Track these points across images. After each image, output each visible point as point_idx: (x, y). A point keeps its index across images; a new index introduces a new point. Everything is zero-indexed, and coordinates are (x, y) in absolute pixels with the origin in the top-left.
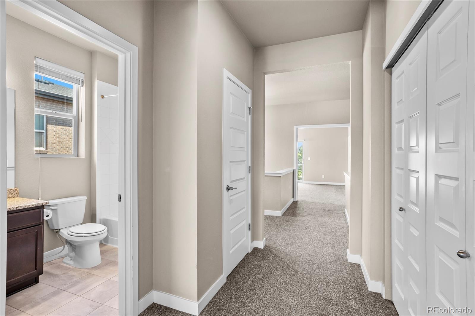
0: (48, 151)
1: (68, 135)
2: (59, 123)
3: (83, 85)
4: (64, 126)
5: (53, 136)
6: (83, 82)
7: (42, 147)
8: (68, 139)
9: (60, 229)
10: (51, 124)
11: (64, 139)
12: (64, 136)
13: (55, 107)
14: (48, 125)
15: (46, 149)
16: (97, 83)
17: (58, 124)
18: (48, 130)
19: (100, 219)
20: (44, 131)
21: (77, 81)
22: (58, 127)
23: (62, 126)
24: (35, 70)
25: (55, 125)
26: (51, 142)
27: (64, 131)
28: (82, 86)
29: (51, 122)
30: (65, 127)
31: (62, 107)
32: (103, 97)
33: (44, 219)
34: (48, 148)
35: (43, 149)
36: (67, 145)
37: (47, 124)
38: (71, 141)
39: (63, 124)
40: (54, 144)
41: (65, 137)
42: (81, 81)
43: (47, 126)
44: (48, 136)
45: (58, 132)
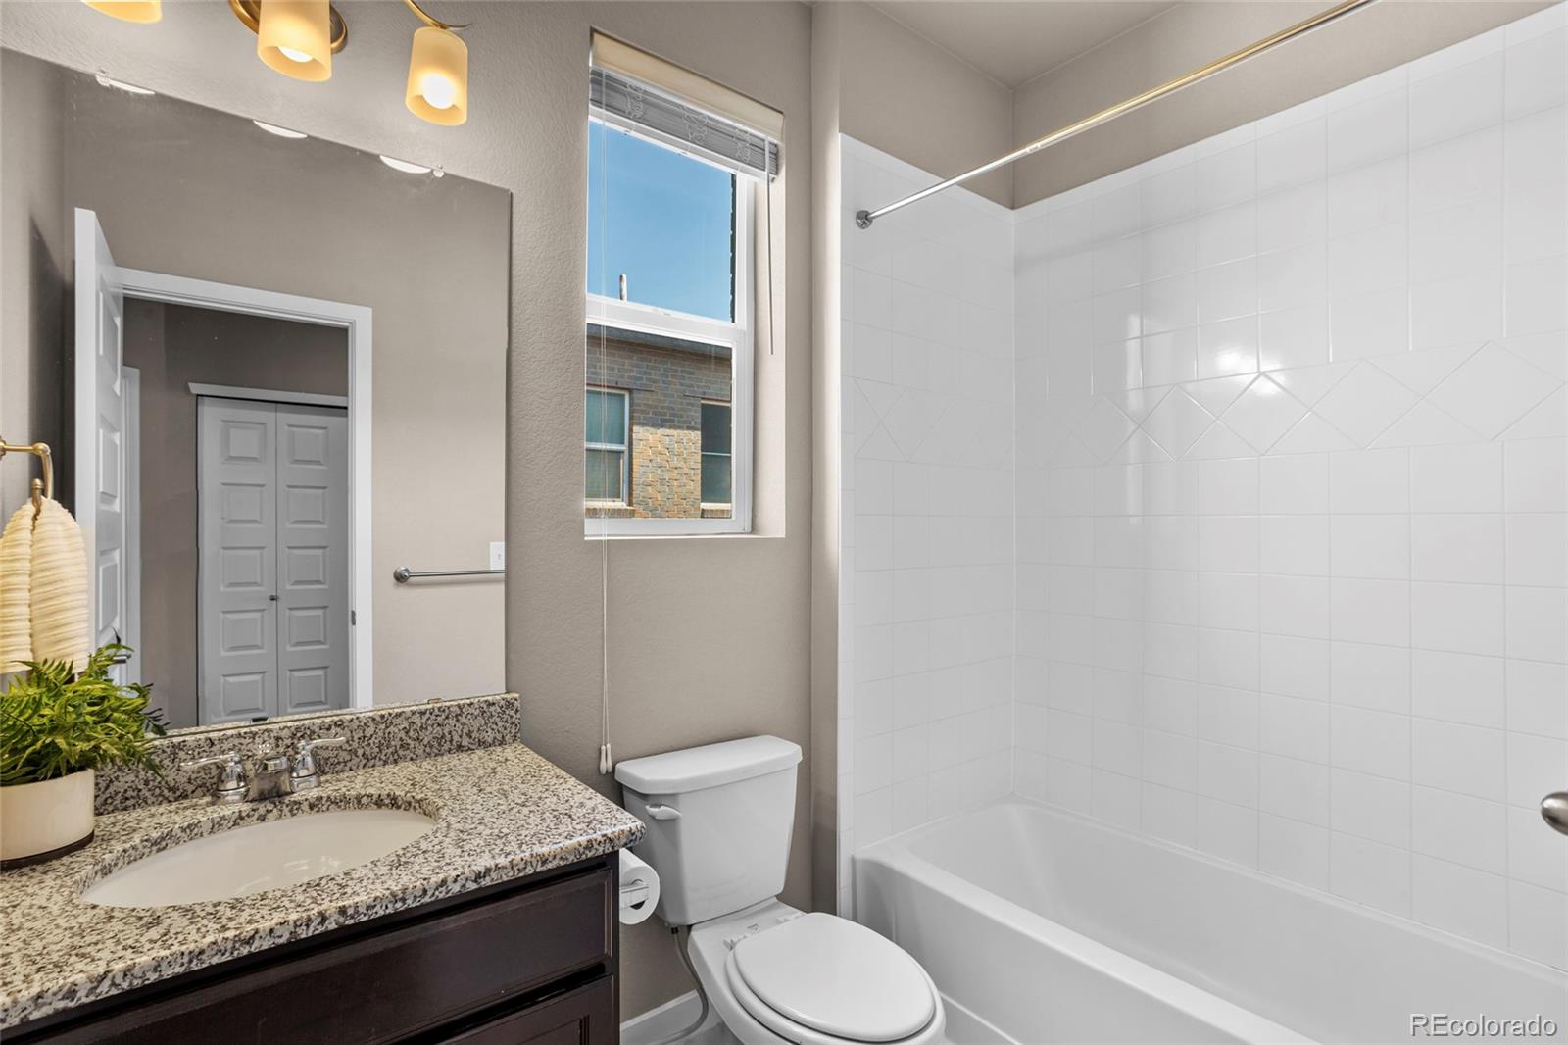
0: (634, 510)
1: (685, 458)
2: (662, 420)
3: (777, 174)
4: (675, 428)
5: (647, 463)
6: (776, 155)
7: (619, 497)
8: (686, 470)
9: (690, 927)
10: (643, 425)
11: (676, 471)
12: (675, 462)
13: (653, 368)
14: (636, 429)
15: (630, 503)
16: (837, 148)
17: (659, 422)
18: (634, 443)
19: (853, 861)
20: (624, 448)
21: (754, 154)
22: (658, 431)
23: (670, 428)
24: (591, 100)
25: (653, 426)
26: (641, 481)
27: (676, 445)
28: (772, 176)
29: (642, 416)
30: (679, 431)
31: (669, 366)
32: (864, 218)
33: (622, 920)
34: (634, 501)
35: (621, 504)
36: (684, 490)
37: (631, 426)
38: (693, 478)
39: (673, 421)
40: (649, 488)
41: (679, 465)
42: (767, 152)
43: (631, 431)
44: (635, 461)
45: (660, 448)
